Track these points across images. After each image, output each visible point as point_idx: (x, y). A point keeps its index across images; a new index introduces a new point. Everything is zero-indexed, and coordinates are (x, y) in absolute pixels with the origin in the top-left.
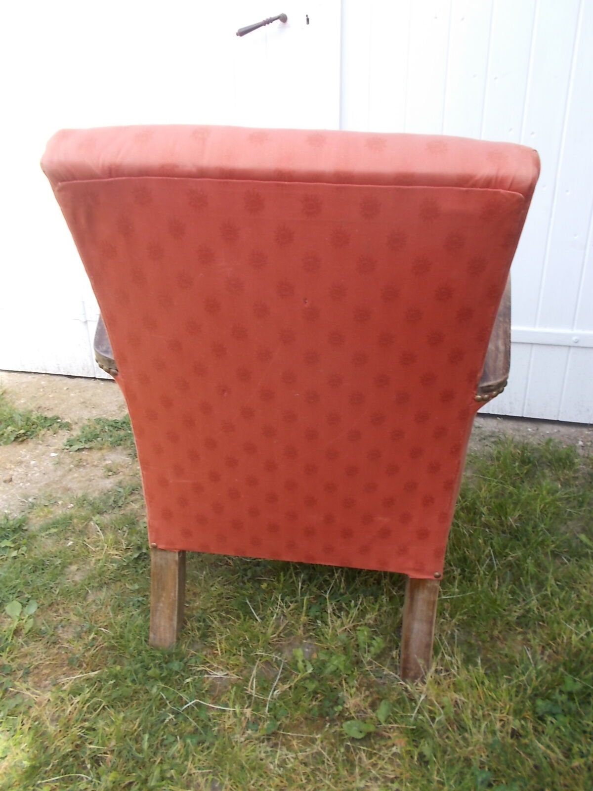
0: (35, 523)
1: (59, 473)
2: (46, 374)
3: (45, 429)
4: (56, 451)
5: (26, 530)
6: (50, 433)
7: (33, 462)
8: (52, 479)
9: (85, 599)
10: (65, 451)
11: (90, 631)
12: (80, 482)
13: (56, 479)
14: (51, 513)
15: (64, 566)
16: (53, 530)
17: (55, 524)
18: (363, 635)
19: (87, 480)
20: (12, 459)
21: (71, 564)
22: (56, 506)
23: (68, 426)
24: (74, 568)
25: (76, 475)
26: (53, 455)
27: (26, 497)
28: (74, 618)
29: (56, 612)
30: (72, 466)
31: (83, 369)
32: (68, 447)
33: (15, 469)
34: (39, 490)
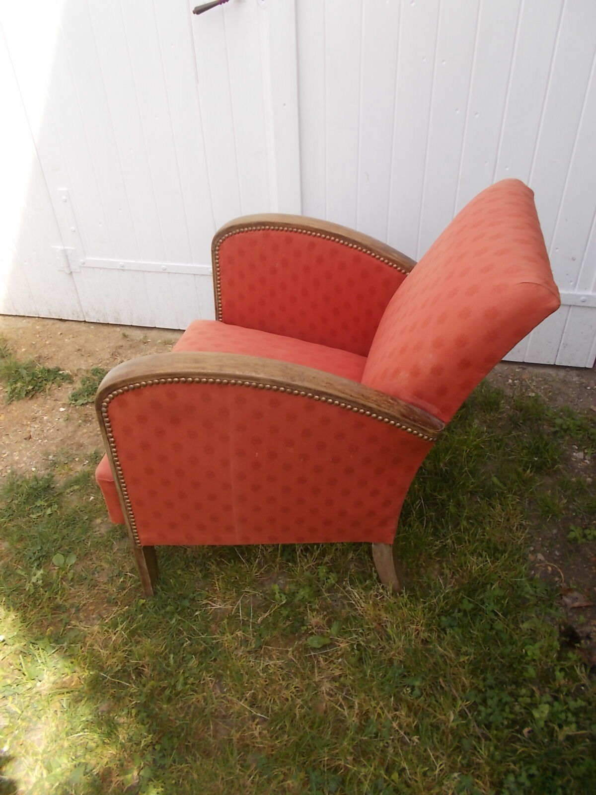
0: (60, 481)
1: (71, 429)
2: (39, 317)
3: (50, 383)
4: (64, 405)
5: (54, 488)
6: (55, 386)
7: (45, 418)
8: (65, 435)
9: (112, 549)
10: (72, 405)
11: (119, 576)
12: (89, 437)
13: (69, 435)
14: (71, 469)
15: (90, 520)
16: (76, 487)
17: (77, 482)
18: (323, 570)
19: (95, 435)
20: (26, 415)
21: (95, 518)
22: (74, 464)
23: (69, 379)
24: (98, 521)
25: (85, 431)
26: (62, 409)
27: (48, 454)
28: (106, 566)
29: (91, 560)
30: (80, 421)
31: (73, 314)
32: (73, 402)
33: (32, 425)
34: (57, 447)
